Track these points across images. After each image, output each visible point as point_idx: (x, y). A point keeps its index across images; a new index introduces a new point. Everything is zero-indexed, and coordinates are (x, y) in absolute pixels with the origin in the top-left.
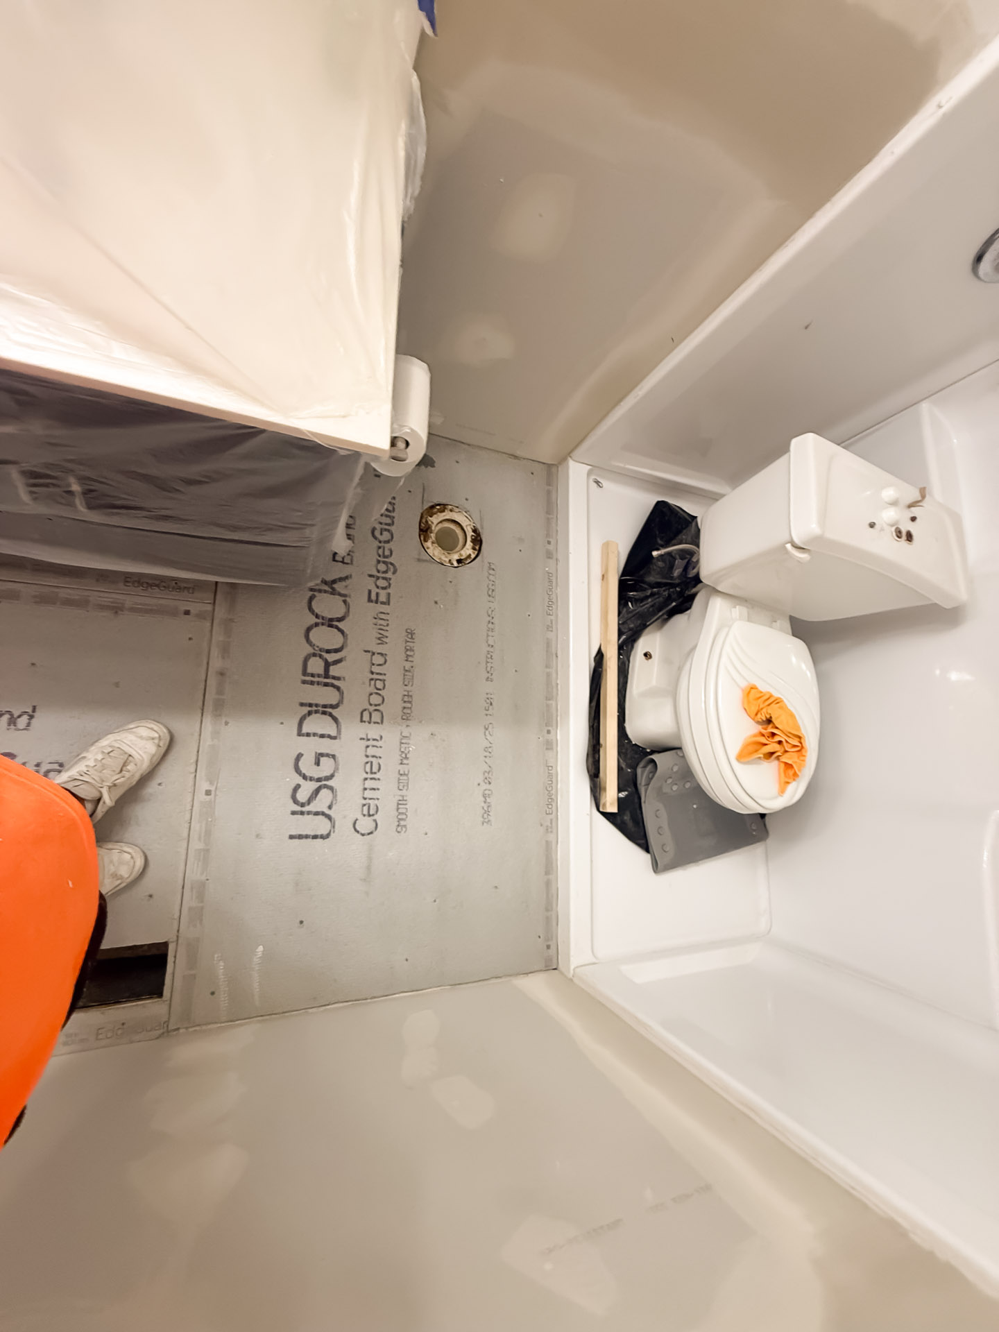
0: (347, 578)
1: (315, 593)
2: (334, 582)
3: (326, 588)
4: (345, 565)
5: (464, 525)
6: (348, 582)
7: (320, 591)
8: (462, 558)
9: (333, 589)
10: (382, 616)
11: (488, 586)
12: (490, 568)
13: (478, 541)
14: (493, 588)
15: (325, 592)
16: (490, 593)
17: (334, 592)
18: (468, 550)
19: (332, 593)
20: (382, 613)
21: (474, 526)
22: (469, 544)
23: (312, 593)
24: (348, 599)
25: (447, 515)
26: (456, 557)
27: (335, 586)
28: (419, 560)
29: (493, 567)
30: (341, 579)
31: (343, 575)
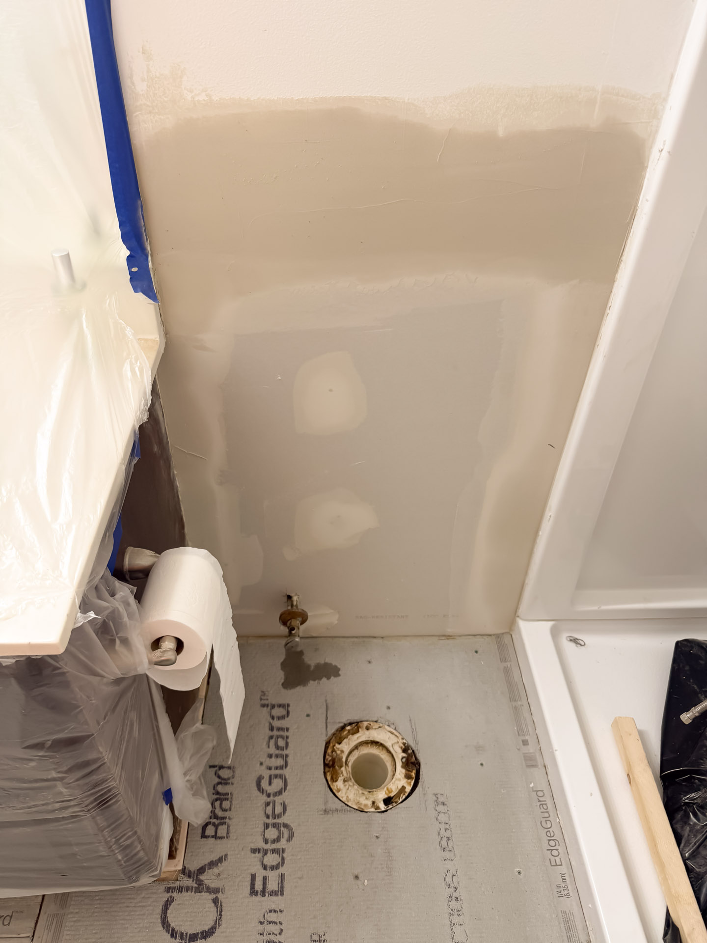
0: (220, 860)
1: (175, 895)
2: (202, 870)
3: (190, 882)
4: (219, 841)
5: (388, 744)
6: (221, 867)
7: (180, 889)
8: (392, 795)
9: (200, 883)
10: (272, 917)
11: (439, 834)
12: (437, 803)
13: (412, 764)
14: (448, 834)
15: (188, 889)
16: (444, 843)
17: (200, 887)
18: (398, 781)
19: (198, 890)
20: (270, 911)
21: (404, 744)
22: (400, 771)
23: (169, 895)
24: (220, 896)
25: (363, 735)
26: (381, 795)
27: (202, 877)
28: (326, 812)
29: (441, 799)
30: (212, 864)
31: (214, 857)
